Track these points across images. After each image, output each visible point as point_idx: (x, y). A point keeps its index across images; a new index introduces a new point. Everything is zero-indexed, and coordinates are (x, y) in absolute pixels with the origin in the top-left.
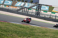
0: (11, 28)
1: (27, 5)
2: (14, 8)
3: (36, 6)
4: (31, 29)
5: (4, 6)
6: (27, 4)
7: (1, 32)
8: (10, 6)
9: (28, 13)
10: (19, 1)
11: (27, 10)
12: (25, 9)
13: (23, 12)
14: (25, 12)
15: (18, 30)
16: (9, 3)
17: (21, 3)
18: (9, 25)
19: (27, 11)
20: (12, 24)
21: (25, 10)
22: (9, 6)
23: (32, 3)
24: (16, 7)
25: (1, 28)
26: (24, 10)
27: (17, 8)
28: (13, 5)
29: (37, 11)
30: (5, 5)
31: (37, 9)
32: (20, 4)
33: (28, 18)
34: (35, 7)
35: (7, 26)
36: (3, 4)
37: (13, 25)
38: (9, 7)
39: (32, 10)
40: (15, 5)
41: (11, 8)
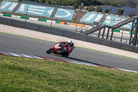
0: (71, 76)
1: (110, 20)
2: (78, 27)
3: (131, 23)
4: (119, 80)
5: (54, 22)
6: (108, 17)
7: (49, 84)
8: (70, 21)
9: (113, 39)
10: (90, 11)
11: (110, 32)
12: (104, 30)
13: (101, 37)
14: (105, 37)
15: (89, 82)
16: (66, 14)
17: (94, 15)
18: (67, 68)
19: (110, 35)
20: (75, 65)
21: (106, 32)
22: (66, 22)
23: (122, 14)
24: (84, 23)
25: (49, 75)
26: (102, 31)
27: (87, 26)
28: (75, 20)
29: (133, 36)
30: (58, 20)
31: (132, 29)
32: (92, 17)
33: (64, 43)
34: (129, 26)
35: (63, 72)
36: (52, 18)
37: (78, 68)
38: (66, 24)
39: (121, 31)
40: (81, 20)
41: (71, 27)
